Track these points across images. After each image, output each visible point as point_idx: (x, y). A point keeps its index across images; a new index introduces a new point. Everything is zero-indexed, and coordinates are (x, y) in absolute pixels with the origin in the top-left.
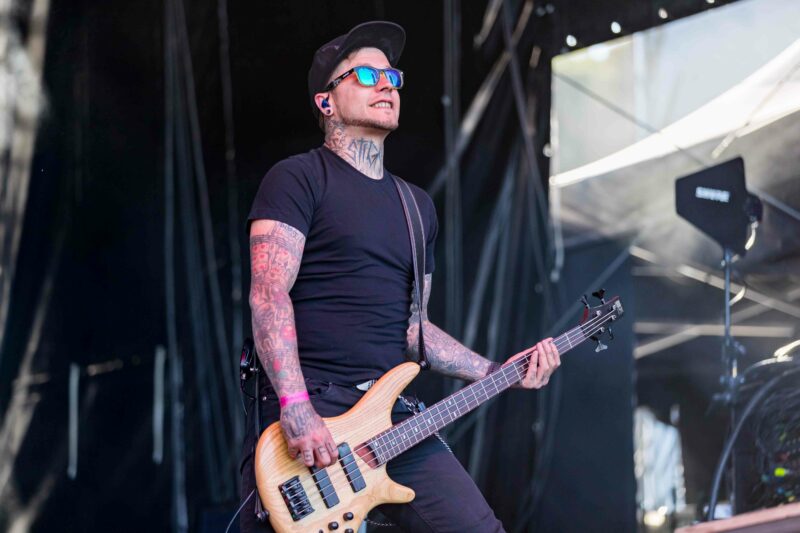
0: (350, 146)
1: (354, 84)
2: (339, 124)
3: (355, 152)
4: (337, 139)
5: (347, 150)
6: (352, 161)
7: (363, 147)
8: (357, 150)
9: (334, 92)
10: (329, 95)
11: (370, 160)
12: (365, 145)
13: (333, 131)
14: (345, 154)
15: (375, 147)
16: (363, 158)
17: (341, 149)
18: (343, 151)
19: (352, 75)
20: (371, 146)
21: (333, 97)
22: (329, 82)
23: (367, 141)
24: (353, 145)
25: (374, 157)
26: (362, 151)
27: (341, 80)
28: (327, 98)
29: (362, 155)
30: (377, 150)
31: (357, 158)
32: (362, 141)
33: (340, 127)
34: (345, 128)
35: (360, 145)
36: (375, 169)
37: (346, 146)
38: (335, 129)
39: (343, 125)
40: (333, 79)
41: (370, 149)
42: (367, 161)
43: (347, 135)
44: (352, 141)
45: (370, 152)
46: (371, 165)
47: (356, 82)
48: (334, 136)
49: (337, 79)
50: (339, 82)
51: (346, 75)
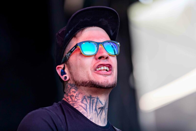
0: (82, 100)
1: (80, 55)
2: (73, 86)
3: (86, 105)
4: (73, 96)
5: (81, 103)
6: (85, 111)
7: (92, 102)
8: (88, 103)
9: (68, 63)
10: (64, 66)
11: (97, 111)
12: (93, 100)
13: (70, 90)
14: (79, 106)
15: (101, 102)
16: (92, 109)
17: (76, 102)
18: (78, 103)
19: (77, 48)
20: (97, 101)
21: (67, 67)
22: (64, 56)
23: (94, 98)
24: (84, 100)
25: (100, 109)
26: (91, 105)
27: (71, 53)
28: (63, 68)
29: (91, 107)
30: (102, 104)
31: (88, 109)
32: (90, 97)
33: (74, 88)
34: (78, 88)
35: (89, 100)
36: (101, 118)
37: (80, 100)
38: (71, 89)
39: (76, 86)
40: (66, 54)
41: (96, 103)
42: (95, 112)
43: (79, 93)
44: (84, 97)
45: (97, 106)
46: (98, 115)
47: (81, 54)
48: (70, 93)
49: (68, 53)
50: (70, 55)
51: (73, 49)
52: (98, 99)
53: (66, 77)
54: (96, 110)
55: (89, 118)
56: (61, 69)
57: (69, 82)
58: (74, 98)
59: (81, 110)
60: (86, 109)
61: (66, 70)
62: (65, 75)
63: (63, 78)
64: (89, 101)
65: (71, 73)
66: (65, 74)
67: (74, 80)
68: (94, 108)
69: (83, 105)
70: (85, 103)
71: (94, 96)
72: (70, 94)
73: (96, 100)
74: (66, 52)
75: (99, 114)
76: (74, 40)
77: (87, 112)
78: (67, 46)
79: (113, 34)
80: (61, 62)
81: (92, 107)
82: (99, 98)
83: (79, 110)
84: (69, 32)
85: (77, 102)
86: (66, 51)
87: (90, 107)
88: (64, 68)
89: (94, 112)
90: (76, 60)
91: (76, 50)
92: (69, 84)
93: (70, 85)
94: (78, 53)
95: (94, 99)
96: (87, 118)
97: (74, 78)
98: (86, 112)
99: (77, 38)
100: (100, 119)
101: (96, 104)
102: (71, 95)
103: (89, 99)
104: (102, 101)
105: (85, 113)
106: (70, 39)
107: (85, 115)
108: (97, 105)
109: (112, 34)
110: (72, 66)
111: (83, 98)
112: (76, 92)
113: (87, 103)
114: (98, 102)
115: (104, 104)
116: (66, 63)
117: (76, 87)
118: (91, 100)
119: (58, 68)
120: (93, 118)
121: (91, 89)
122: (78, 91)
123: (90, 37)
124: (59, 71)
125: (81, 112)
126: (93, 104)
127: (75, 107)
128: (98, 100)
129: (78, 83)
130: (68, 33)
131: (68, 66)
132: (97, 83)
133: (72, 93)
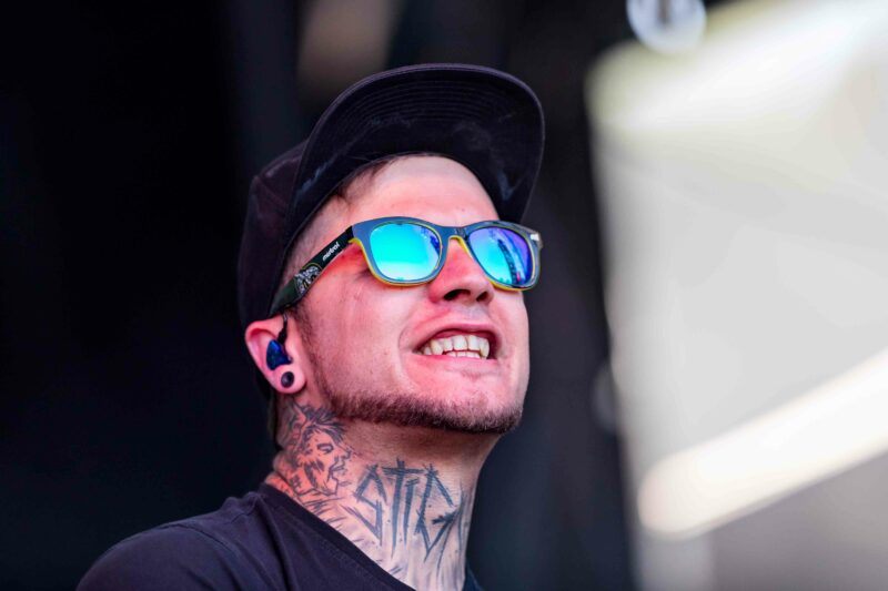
0: (362, 488)
1: (359, 278)
2: (323, 418)
3: (378, 507)
4: (321, 465)
5: (354, 500)
6: (371, 536)
7: (404, 490)
8: (385, 500)
9: (301, 312)
10: (285, 324)
11: (425, 534)
12: (412, 483)
13: (306, 439)
14: (347, 514)
15: (444, 492)
16: (406, 525)
17: (333, 497)
18: (339, 502)
19: (349, 248)
20: (429, 486)
21: (298, 329)
22: (287, 280)
23: (417, 471)
24: (372, 483)
25: (441, 525)
26: (403, 505)
27: (320, 270)
28: (280, 334)
29: (401, 516)
30: (449, 501)
31: (384, 527)
32: (400, 471)
33: (325, 427)
34: (343, 428)
35: (394, 484)
36: (441, 566)
37: (349, 486)
38: (311, 432)
39: (335, 420)
40: (297, 270)
41: (426, 496)
42: (415, 538)
43: (349, 453)
44: (368, 471)
45: (427, 509)
46: (428, 551)
47: (366, 273)
48: (308, 453)
49: (308, 268)
50: (314, 276)
51: (331, 251)
52: (432, 475)
53: (290, 377)
54: (421, 526)
55: (387, 567)
56: (266, 340)
57: (304, 400)
58: (321, 477)
59: (354, 532)
60: (376, 528)
61: (293, 346)
62: (286, 368)
63: (275, 378)
64: (390, 490)
65: (313, 360)
66: (287, 360)
67: (327, 391)
68: (414, 517)
69: (362, 508)
70: (372, 494)
71: (415, 464)
72: (309, 456)
73: (423, 480)
74: (297, 263)
75: (435, 547)
76: (334, 211)
77: (381, 538)
78: (302, 237)
79: (511, 191)
80: (270, 306)
81: (407, 514)
82: (436, 472)
83: (342, 532)
84: (318, 172)
85: (335, 493)
86: (298, 257)
87: (395, 518)
88: (283, 337)
89: (413, 537)
90: (343, 301)
91: (343, 257)
92: (302, 409)
93: (306, 414)
94: (353, 269)
95: (414, 476)
96: (381, 565)
97: (330, 381)
98: (377, 541)
99: (349, 204)
100: (439, 567)
101: (424, 502)
102: (313, 464)
103: (395, 477)
104: (450, 486)
105: (373, 543)
106: (320, 204)
107: (372, 554)
108: (427, 504)
109: (506, 191)
110: (321, 329)
111: (365, 478)
112: (332, 449)
113: (381, 499)
114: (432, 492)
115: (457, 500)
116: (296, 312)
117: (334, 424)
118: (404, 483)
119: (257, 332)
120: (406, 569)
121: (402, 435)
122: (342, 444)
123: (408, 203)
124: (260, 346)
125: (351, 537)
126: (409, 502)
127: (324, 517)
128: (434, 483)
129: (346, 404)
130: (312, 177)
131: (301, 324)
132: (436, 410)
133: (316, 451)
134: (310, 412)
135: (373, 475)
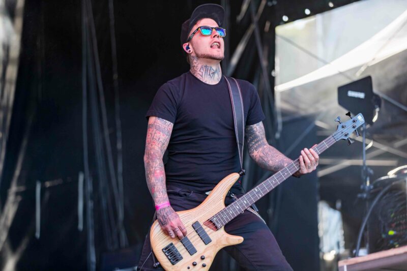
1: (200, 35)
3: (202, 73)
14: (198, 74)
21: (191, 44)
22: (189, 37)
24: (202, 69)
25: (213, 74)
26: (206, 72)
27: (194, 35)
29: (206, 74)
30: (214, 71)
32: (206, 66)
33: (195, 59)
38: (193, 60)
40: (190, 35)
41: (210, 70)
43: (199, 63)
45: (210, 72)
49: (192, 35)
51: (195, 31)
52: (211, 67)
54: (209, 75)
55: (204, 82)
56: (186, 46)
57: (192, 55)
59: (199, 77)
60: (202, 76)
61: (190, 46)
62: (189, 50)
63: (187, 51)
64: (204, 70)
65: (193, 48)
67: (196, 53)
68: (208, 73)
69: (200, 73)
70: (202, 71)
80: (186, 41)
84: (193, 21)
88: (188, 45)
89: (208, 76)
94: (199, 33)
95: (208, 67)
97: (196, 51)
106: (193, 26)
107: (201, 80)
112: (196, 63)
116: (190, 42)
117: (197, 59)
119: (184, 45)
125: (198, 78)
129: (199, 55)
134: (193, 57)
135: (202, 67)
